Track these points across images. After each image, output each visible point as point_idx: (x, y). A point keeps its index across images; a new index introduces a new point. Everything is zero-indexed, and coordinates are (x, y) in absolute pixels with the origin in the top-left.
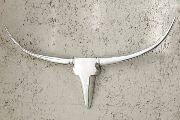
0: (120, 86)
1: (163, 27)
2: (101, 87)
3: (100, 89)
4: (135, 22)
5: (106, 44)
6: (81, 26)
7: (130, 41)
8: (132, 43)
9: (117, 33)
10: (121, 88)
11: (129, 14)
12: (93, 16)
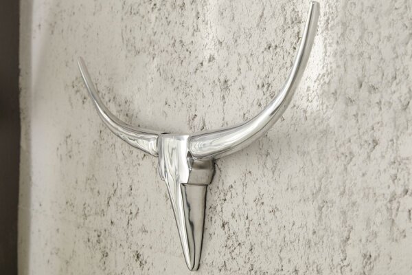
0: (245, 216)
1: (325, 39)
2: (216, 217)
3: (213, 220)
4: (276, 31)
5: (224, 98)
6: (188, 52)
7: (265, 89)
8: (268, 93)
9: (243, 65)
10: (247, 222)
11: (264, 9)
12: (207, 24)
